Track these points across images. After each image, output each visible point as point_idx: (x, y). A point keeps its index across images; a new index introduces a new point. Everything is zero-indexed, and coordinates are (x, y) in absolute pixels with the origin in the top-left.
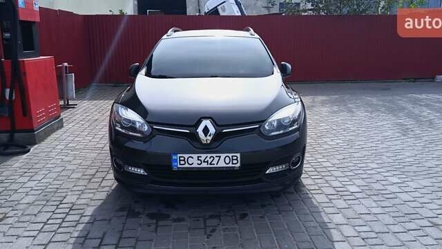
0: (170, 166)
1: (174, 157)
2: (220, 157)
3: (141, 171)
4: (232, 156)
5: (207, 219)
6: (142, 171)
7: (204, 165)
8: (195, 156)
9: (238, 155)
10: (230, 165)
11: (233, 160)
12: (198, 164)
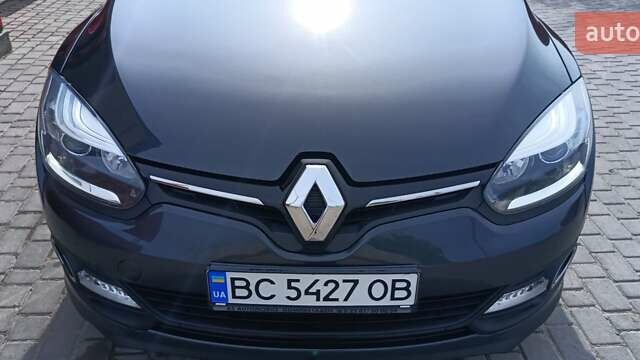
1: (216, 280)
4: (394, 281)
6: (123, 294)
7: (308, 301)
8: (281, 279)
10: (387, 302)
11: (394, 289)
12: (288, 298)
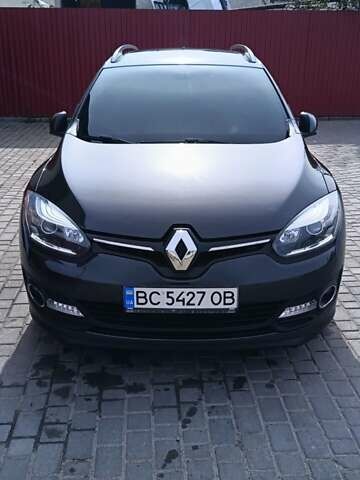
0: (121, 306)
1: (128, 293)
2: (204, 293)
3: (74, 311)
4: (225, 293)
5: (181, 387)
7: (178, 305)
8: (163, 291)
9: (235, 291)
10: (221, 306)
11: (225, 298)
12: (168, 304)
